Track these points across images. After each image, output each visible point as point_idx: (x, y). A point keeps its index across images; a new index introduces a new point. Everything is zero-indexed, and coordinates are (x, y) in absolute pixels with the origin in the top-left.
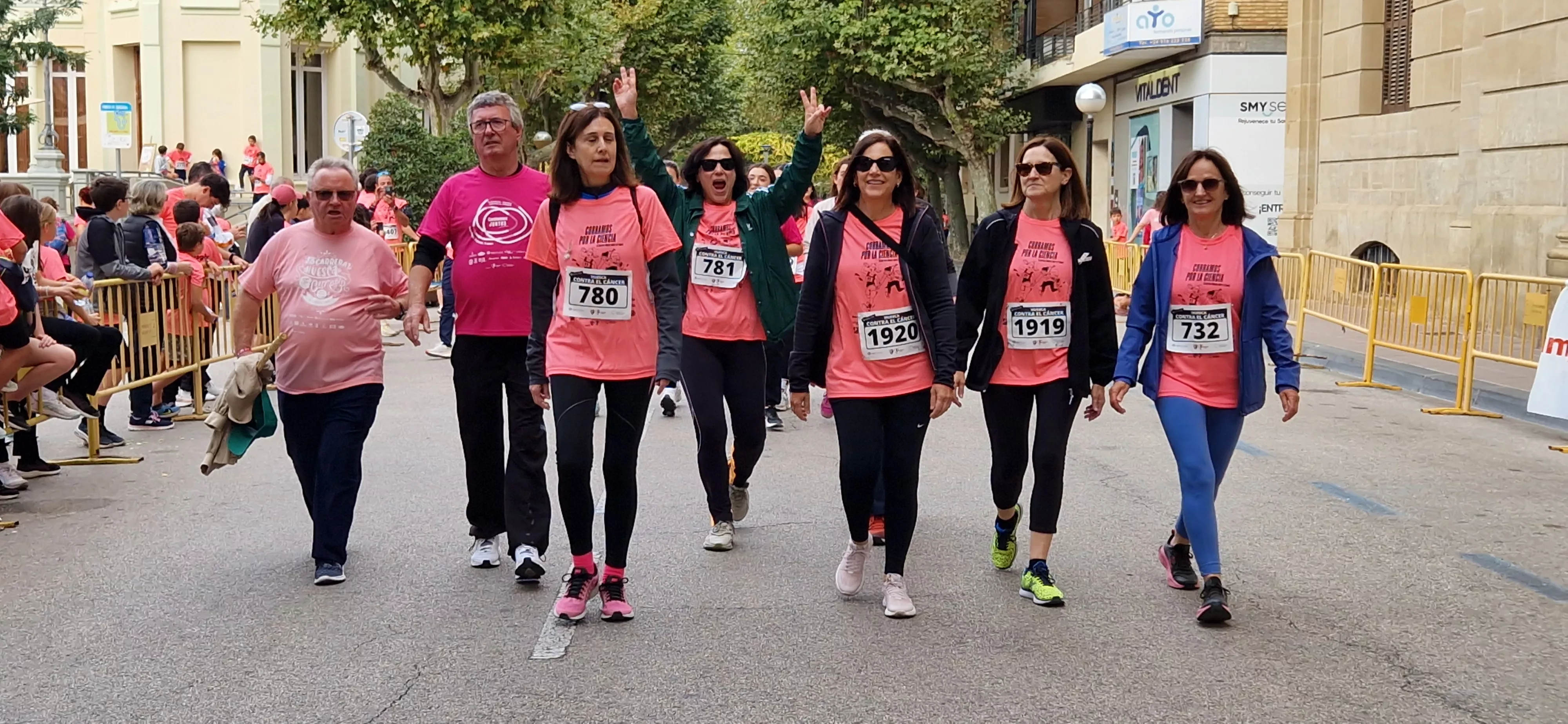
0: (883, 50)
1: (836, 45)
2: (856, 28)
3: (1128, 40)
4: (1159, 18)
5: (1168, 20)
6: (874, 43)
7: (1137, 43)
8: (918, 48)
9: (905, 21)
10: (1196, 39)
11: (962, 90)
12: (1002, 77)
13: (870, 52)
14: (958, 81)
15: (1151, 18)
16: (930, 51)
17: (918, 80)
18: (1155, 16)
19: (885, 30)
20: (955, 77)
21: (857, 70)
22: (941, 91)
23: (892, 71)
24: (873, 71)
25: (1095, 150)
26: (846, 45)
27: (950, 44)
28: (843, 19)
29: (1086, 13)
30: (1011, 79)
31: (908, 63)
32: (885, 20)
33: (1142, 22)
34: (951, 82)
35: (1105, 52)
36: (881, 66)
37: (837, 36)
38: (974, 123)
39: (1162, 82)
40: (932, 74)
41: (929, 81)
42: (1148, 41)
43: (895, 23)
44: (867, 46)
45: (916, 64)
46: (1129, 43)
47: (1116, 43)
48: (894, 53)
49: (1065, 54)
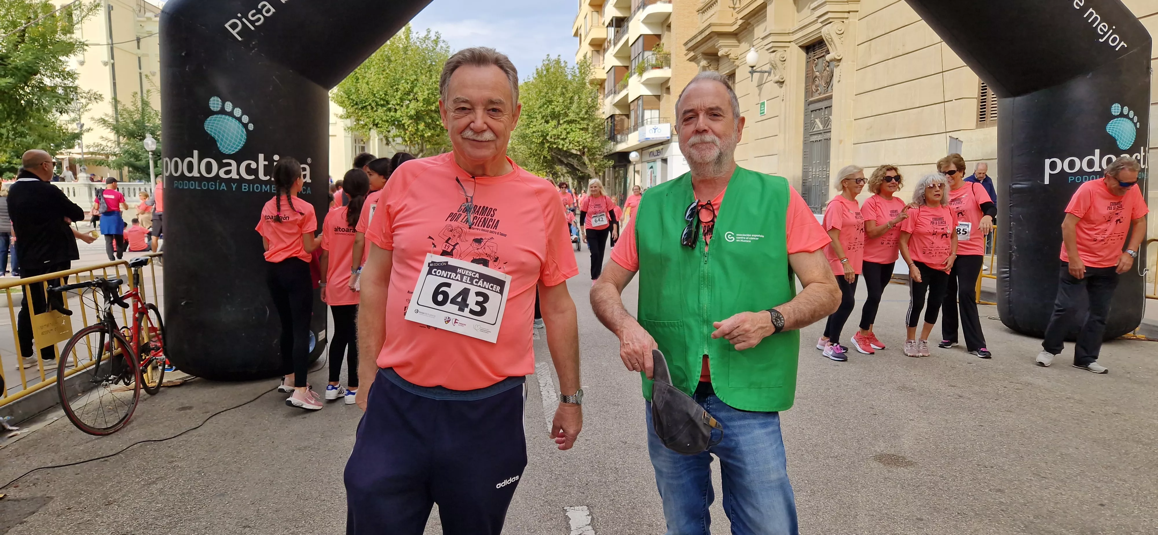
0: (564, 139)
1: (548, 138)
2: (555, 132)
3: (647, 137)
4: (656, 130)
5: (659, 131)
6: (561, 137)
7: (649, 138)
8: (576, 139)
9: (571, 129)
10: (668, 137)
11: (590, 153)
12: (604, 148)
13: (559, 140)
14: (589, 151)
15: (654, 130)
16: (580, 139)
17: (576, 150)
18: (655, 129)
19: (564, 133)
20: (588, 149)
21: (555, 146)
22: (584, 153)
23: (567, 147)
24: (560, 147)
25: (636, 174)
26: (551, 138)
27: (587, 137)
28: (550, 129)
29: (632, 127)
30: (607, 149)
31: (573, 144)
32: (565, 129)
33: (651, 131)
34: (586, 150)
35: (639, 141)
36: (563, 145)
37: (548, 134)
38: (595, 164)
39: (657, 151)
40: (581, 147)
41: (580, 150)
42: (653, 138)
43: (568, 130)
44: (558, 138)
45: (576, 144)
46: (647, 139)
47: (642, 138)
48: (567, 141)
49: (625, 141)
